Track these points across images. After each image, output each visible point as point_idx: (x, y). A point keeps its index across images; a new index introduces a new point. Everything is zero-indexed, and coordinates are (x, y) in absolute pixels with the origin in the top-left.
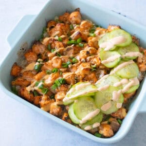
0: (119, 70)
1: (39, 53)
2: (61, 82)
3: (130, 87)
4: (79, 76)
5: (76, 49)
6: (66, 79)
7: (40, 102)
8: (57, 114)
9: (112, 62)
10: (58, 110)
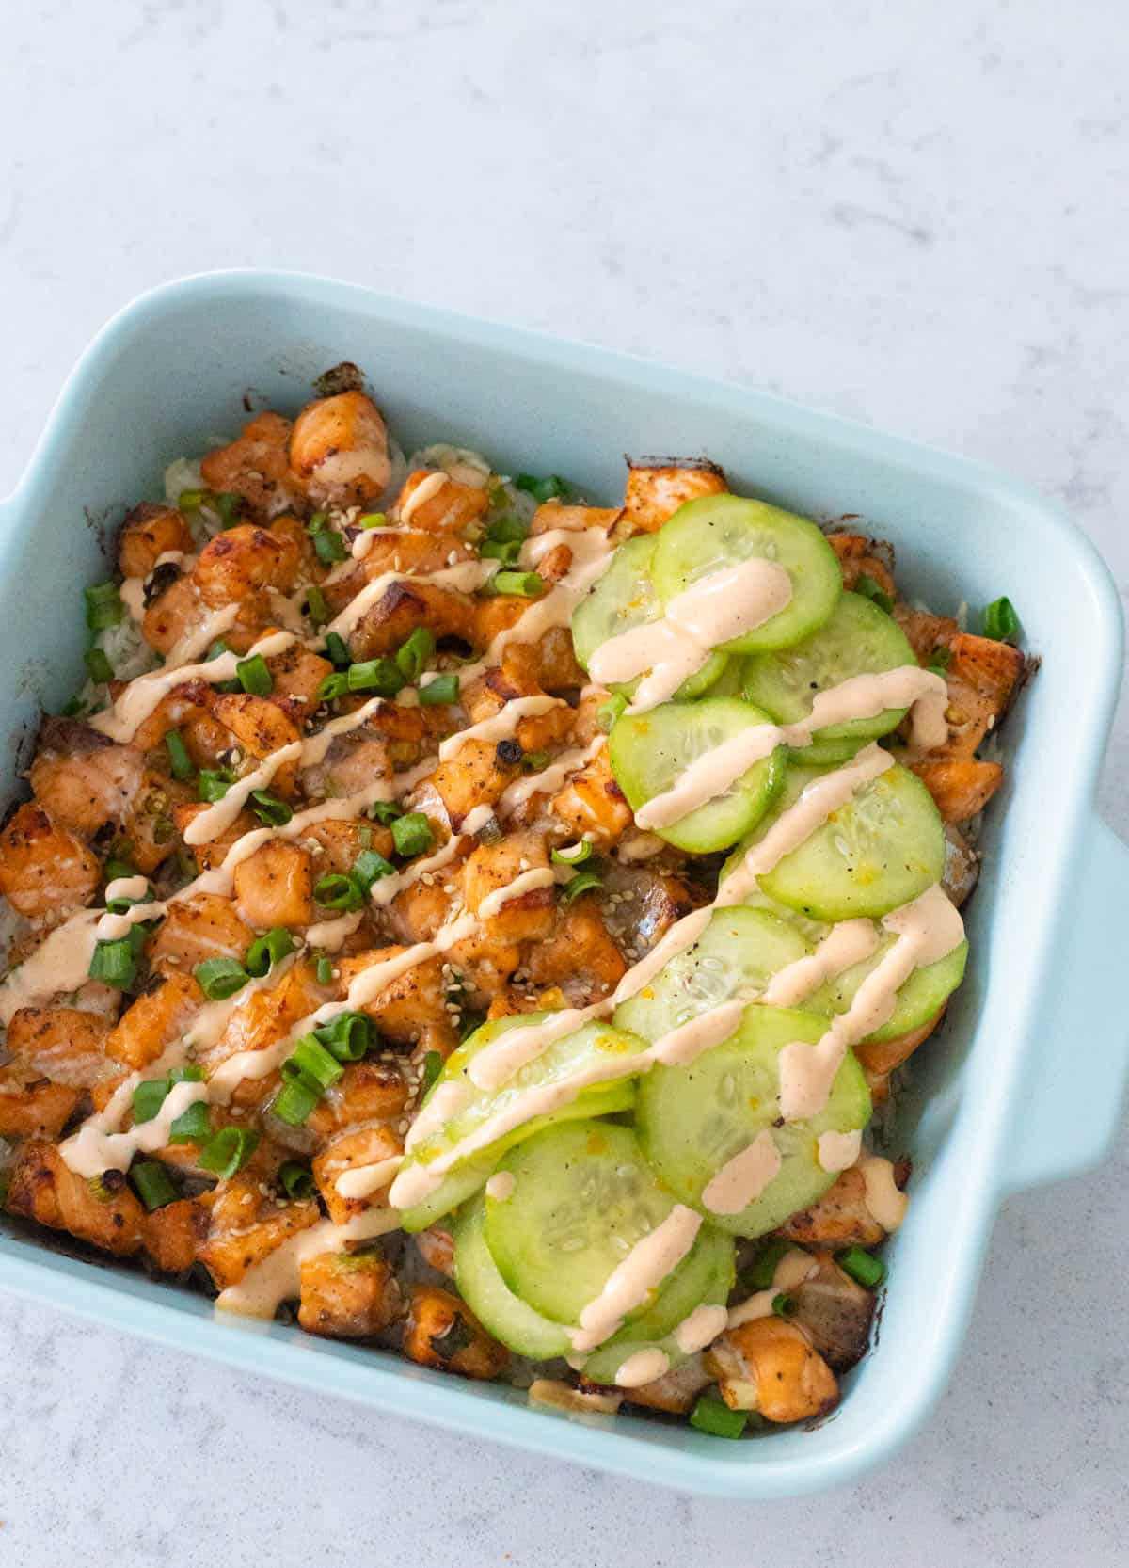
0: (786, 857)
1: (99, 820)
2: (343, 1047)
3: (902, 989)
4: (474, 963)
5: (403, 730)
6: (376, 1007)
7: (200, 1248)
8: (363, 1326)
9: (716, 799)
10: (367, 1286)
